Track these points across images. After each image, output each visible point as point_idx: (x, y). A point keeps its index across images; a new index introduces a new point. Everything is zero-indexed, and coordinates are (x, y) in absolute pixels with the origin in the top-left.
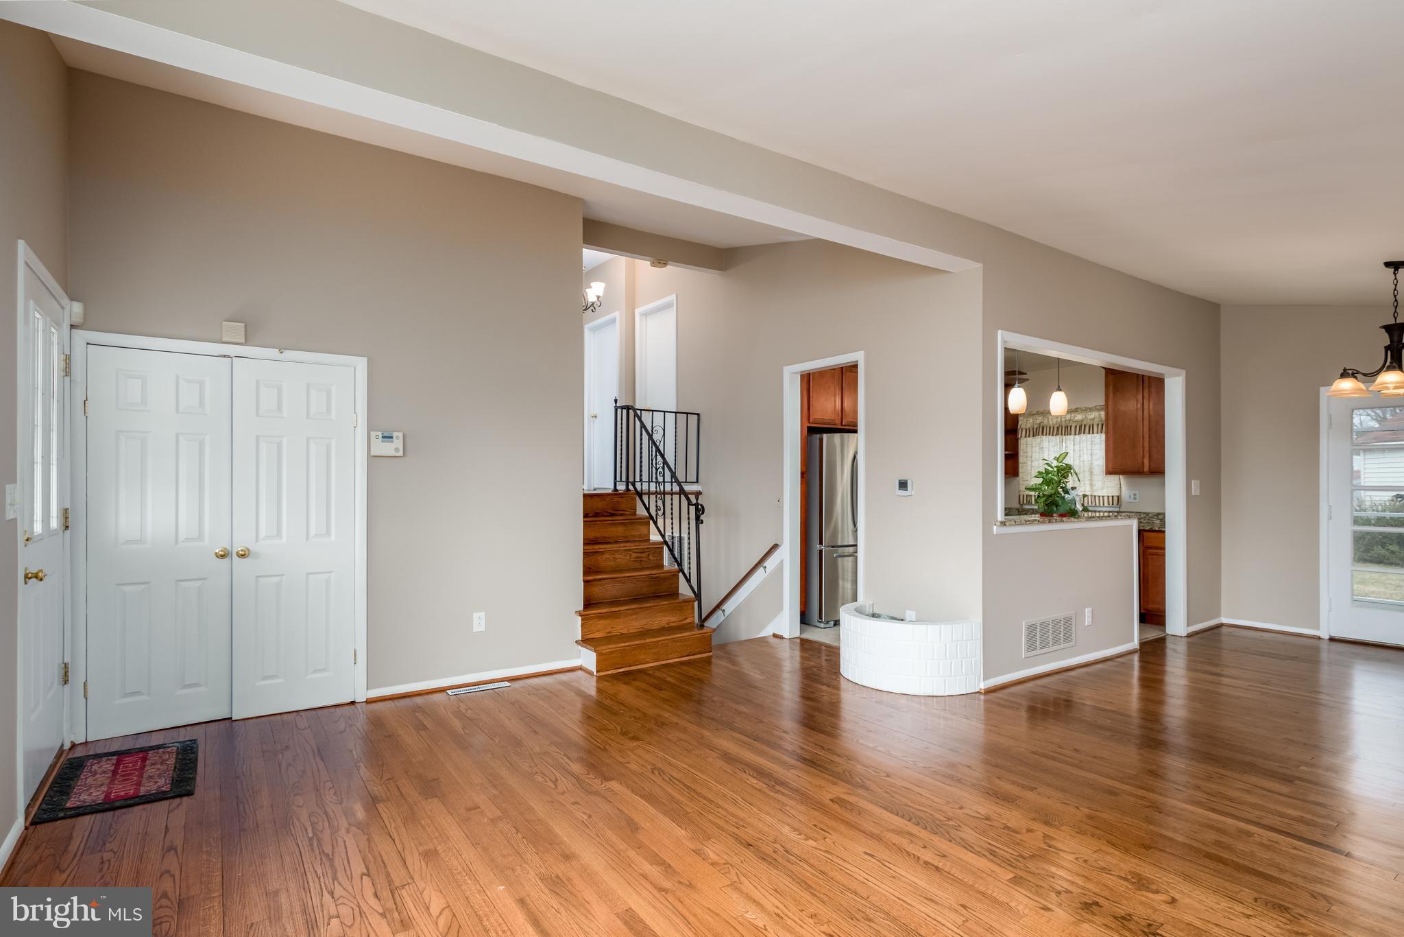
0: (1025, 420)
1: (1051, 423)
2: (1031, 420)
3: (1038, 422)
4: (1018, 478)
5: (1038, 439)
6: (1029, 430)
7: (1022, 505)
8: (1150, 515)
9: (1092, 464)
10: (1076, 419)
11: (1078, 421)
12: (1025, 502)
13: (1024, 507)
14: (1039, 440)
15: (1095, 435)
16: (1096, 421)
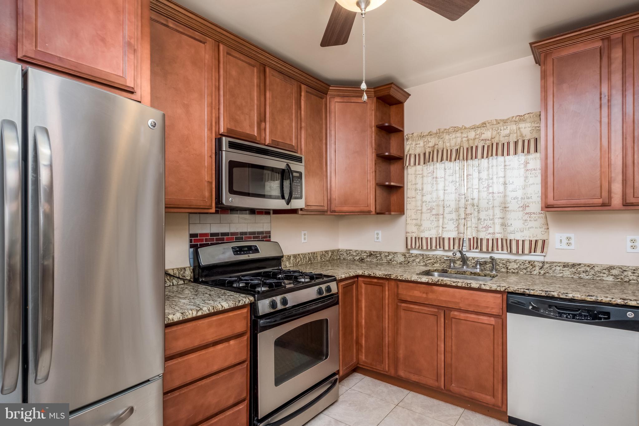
0: (414, 143)
1: (448, 145)
2: (421, 143)
3: (431, 144)
4: (403, 217)
5: (430, 167)
6: (419, 155)
7: (409, 250)
8: (596, 269)
9: (505, 196)
10: (483, 137)
11: (486, 140)
12: (413, 246)
13: (411, 252)
14: (432, 167)
15: (511, 157)
16: (513, 139)
